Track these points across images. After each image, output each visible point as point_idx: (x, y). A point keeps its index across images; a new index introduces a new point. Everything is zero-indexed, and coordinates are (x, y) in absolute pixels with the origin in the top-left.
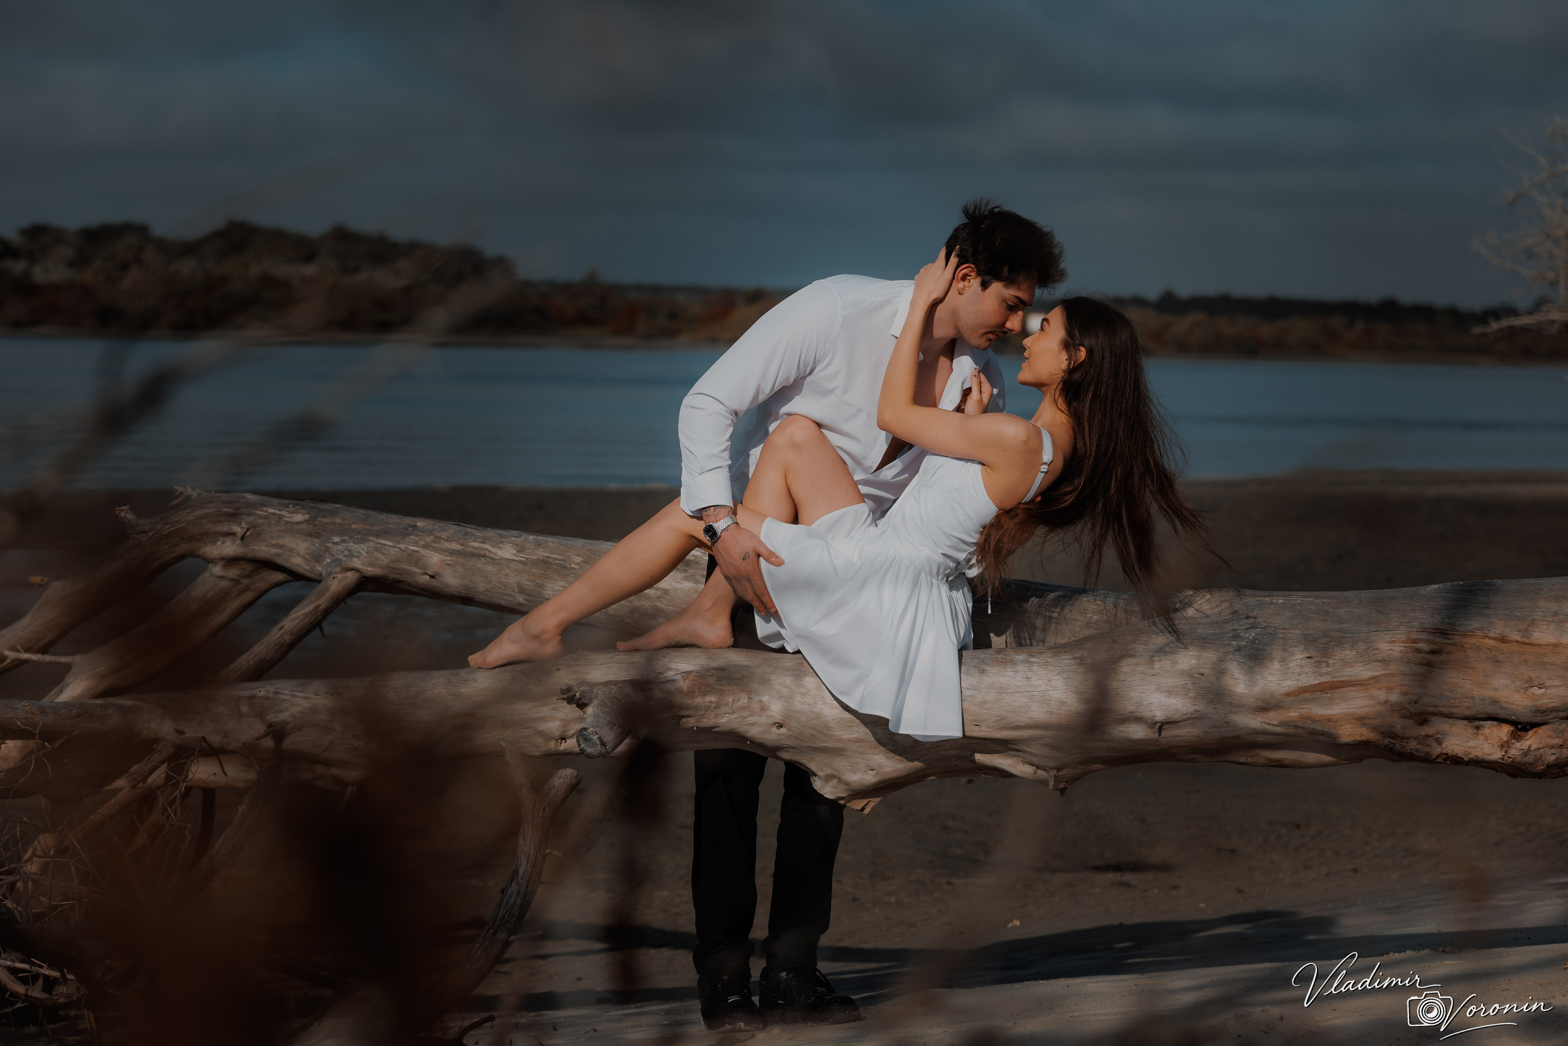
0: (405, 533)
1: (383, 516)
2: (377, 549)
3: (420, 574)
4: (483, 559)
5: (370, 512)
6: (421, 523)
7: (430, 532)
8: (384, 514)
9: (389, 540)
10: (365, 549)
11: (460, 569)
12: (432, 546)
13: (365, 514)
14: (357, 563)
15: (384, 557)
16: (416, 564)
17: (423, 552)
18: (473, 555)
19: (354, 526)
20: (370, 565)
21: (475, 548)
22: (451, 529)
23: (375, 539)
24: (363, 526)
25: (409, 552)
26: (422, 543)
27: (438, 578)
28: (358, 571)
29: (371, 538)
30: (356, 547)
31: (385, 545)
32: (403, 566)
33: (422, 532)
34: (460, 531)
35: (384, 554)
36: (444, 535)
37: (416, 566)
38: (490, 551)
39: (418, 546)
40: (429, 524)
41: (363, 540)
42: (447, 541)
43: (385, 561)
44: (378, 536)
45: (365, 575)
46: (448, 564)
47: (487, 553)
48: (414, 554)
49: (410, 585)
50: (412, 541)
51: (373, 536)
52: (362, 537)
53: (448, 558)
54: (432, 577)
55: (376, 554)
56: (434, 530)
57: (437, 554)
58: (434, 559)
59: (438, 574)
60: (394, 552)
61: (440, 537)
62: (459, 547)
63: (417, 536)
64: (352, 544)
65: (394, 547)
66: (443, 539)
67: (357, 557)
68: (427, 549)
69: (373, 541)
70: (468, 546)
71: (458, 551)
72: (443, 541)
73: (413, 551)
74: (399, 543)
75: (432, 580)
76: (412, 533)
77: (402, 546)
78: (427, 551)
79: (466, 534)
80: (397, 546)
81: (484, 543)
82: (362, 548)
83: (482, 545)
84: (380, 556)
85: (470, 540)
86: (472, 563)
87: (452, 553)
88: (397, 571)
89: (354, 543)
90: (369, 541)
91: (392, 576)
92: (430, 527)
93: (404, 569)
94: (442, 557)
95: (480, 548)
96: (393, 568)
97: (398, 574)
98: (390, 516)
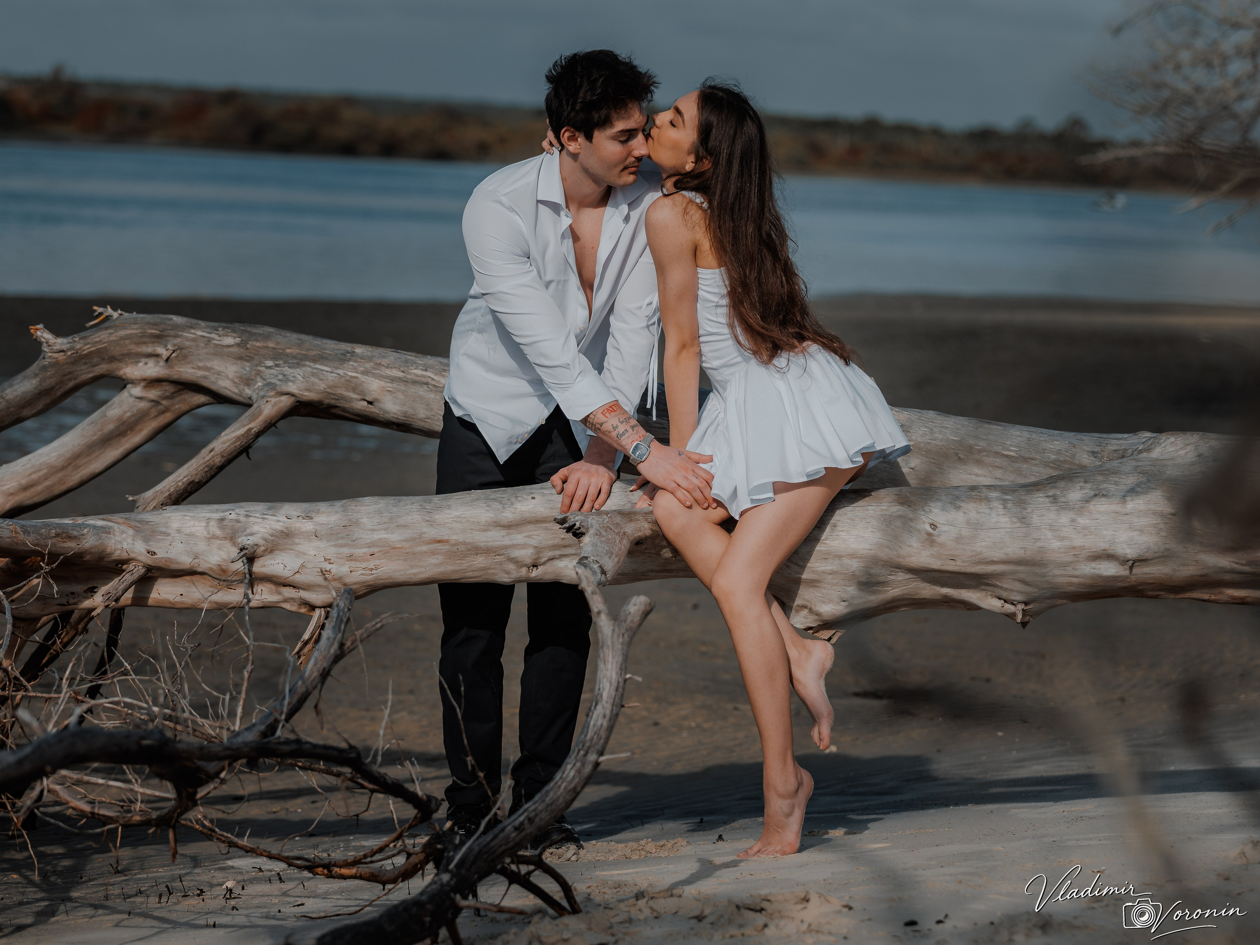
0: (343, 358)
1: (318, 342)
2: (313, 375)
3: (357, 400)
4: (425, 387)
5: (304, 337)
6: (359, 350)
7: (370, 359)
8: (319, 339)
9: (327, 366)
10: (301, 374)
11: (400, 396)
12: (372, 373)
13: (299, 339)
14: (292, 388)
15: (321, 382)
16: (354, 390)
17: (363, 378)
18: (415, 382)
19: (288, 351)
20: (306, 390)
21: (417, 376)
22: (390, 356)
23: (312, 364)
24: (299, 351)
25: (348, 378)
26: (362, 369)
27: (376, 404)
28: (293, 395)
29: (307, 363)
30: (292, 371)
31: (322, 370)
32: (341, 392)
33: (361, 359)
34: (399, 358)
35: (322, 380)
36: (384, 362)
37: (354, 392)
38: (433, 379)
39: (357, 373)
40: (368, 351)
41: (298, 365)
42: (387, 367)
43: (322, 386)
44: (314, 361)
45: (300, 400)
46: (388, 391)
47: (430, 381)
48: (352, 380)
49: (344, 410)
50: (351, 367)
51: (309, 361)
52: (298, 361)
53: (389, 385)
54: (370, 403)
55: (313, 379)
56: (373, 356)
57: (377, 381)
58: (374, 386)
59: (377, 400)
60: (331, 378)
61: (380, 364)
62: (401, 374)
63: (356, 361)
64: (286, 368)
65: (332, 372)
66: (383, 366)
67: (292, 381)
68: (367, 375)
69: (310, 366)
70: (409, 374)
71: (399, 378)
72: (383, 368)
73: (352, 377)
74: (338, 368)
75: (370, 406)
76: (350, 359)
77: (341, 372)
78: (367, 377)
79: (407, 361)
80: (335, 371)
81: (426, 370)
82: (297, 373)
83: (424, 373)
84: (316, 381)
85: (411, 368)
86: (413, 390)
87: (393, 380)
88: (333, 396)
89: (289, 367)
90: (305, 365)
91: (327, 401)
92: (369, 354)
93: (341, 394)
94: (383, 384)
95: (422, 376)
96: (329, 393)
97: (335, 399)
98: (325, 341)
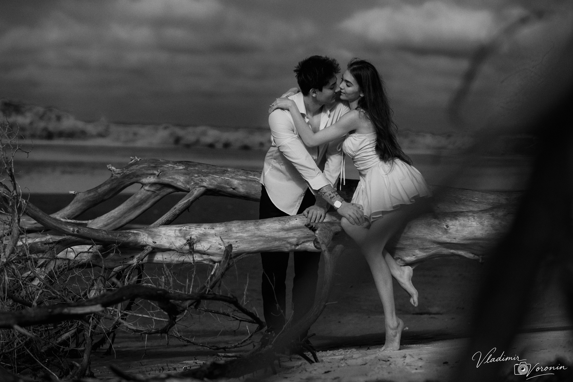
0: (223, 173)
2: (213, 179)
3: (229, 188)
4: (254, 182)
6: (230, 169)
7: (234, 172)
9: (217, 175)
11: (245, 186)
12: (234, 178)
13: (207, 166)
14: (205, 184)
15: (215, 182)
16: (228, 184)
17: (231, 180)
18: (250, 181)
19: (203, 171)
20: (210, 185)
21: (252, 178)
22: (241, 171)
23: (212, 175)
24: (207, 171)
25: (226, 180)
26: (230, 176)
27: (236, 189)
28: (205, 187)
29: (210, 175)
30: (204, 178)
31: (216, 177)
33: (230, 173)
34: (245, 172)
35: (215, 181)
36: (239, 173)
37: (228, 185)
38: (257, 179)
39: (229, 178)
40: (232, 169)
41: (207, 176)
42: (240, 175)
44: (213, 174)
45: (208, 188)
46: (241, 184)
47: (256, 180)
49: (224, 192)
50: (226, 176)
52: (207, 174)
53: (241, 182)
54: (234, 189)
55: (212, 181)
56: (235, 172)
57: (236, 181)
58: (235, 182)
60: (219, 180)
61: (237, 174)
62: (245, 178)
63: (228, 174)
64: (202, 177)
65: (220, 178)
66: (239, 175)
67: (205, 182)
70: (248, 177)
71: (245, 179)
73: (227, 179)
74: (222, 176)
75: (234, 190)
76: (226, 173)
79: (247, 173)
80: (221, 177)
81: (254, 176)
82: (207, 179)
83: (254, 177)
84: (214, 181)
85: (249, 175)
86: (250, 184)
87: (242, 180)
88: (220, 187)
89: (204, 177)
90: (209, 176)
91: (218, 189)
93: (223, 186)
94: (239, 182)
95: (254, 178)
96: (218, 186)
